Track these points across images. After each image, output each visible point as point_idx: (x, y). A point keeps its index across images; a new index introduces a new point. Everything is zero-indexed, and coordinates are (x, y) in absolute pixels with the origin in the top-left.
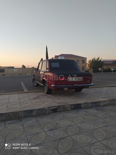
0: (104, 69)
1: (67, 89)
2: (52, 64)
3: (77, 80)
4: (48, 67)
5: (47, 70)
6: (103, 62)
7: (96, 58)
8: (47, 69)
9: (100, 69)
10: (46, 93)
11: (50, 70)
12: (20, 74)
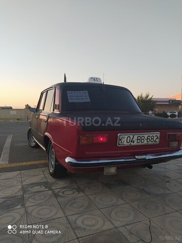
0: (157, 112)
1: (113, 170)
2: (69, 93)
3: (145, 142)
4: (57, 103)
5: (56, 112)
6: (155, 101)
7: (144, 96)
8: (55, 107)
9: (151, 112)
10: (51, 174)
11: (62, 110)
12: (18, 119)
